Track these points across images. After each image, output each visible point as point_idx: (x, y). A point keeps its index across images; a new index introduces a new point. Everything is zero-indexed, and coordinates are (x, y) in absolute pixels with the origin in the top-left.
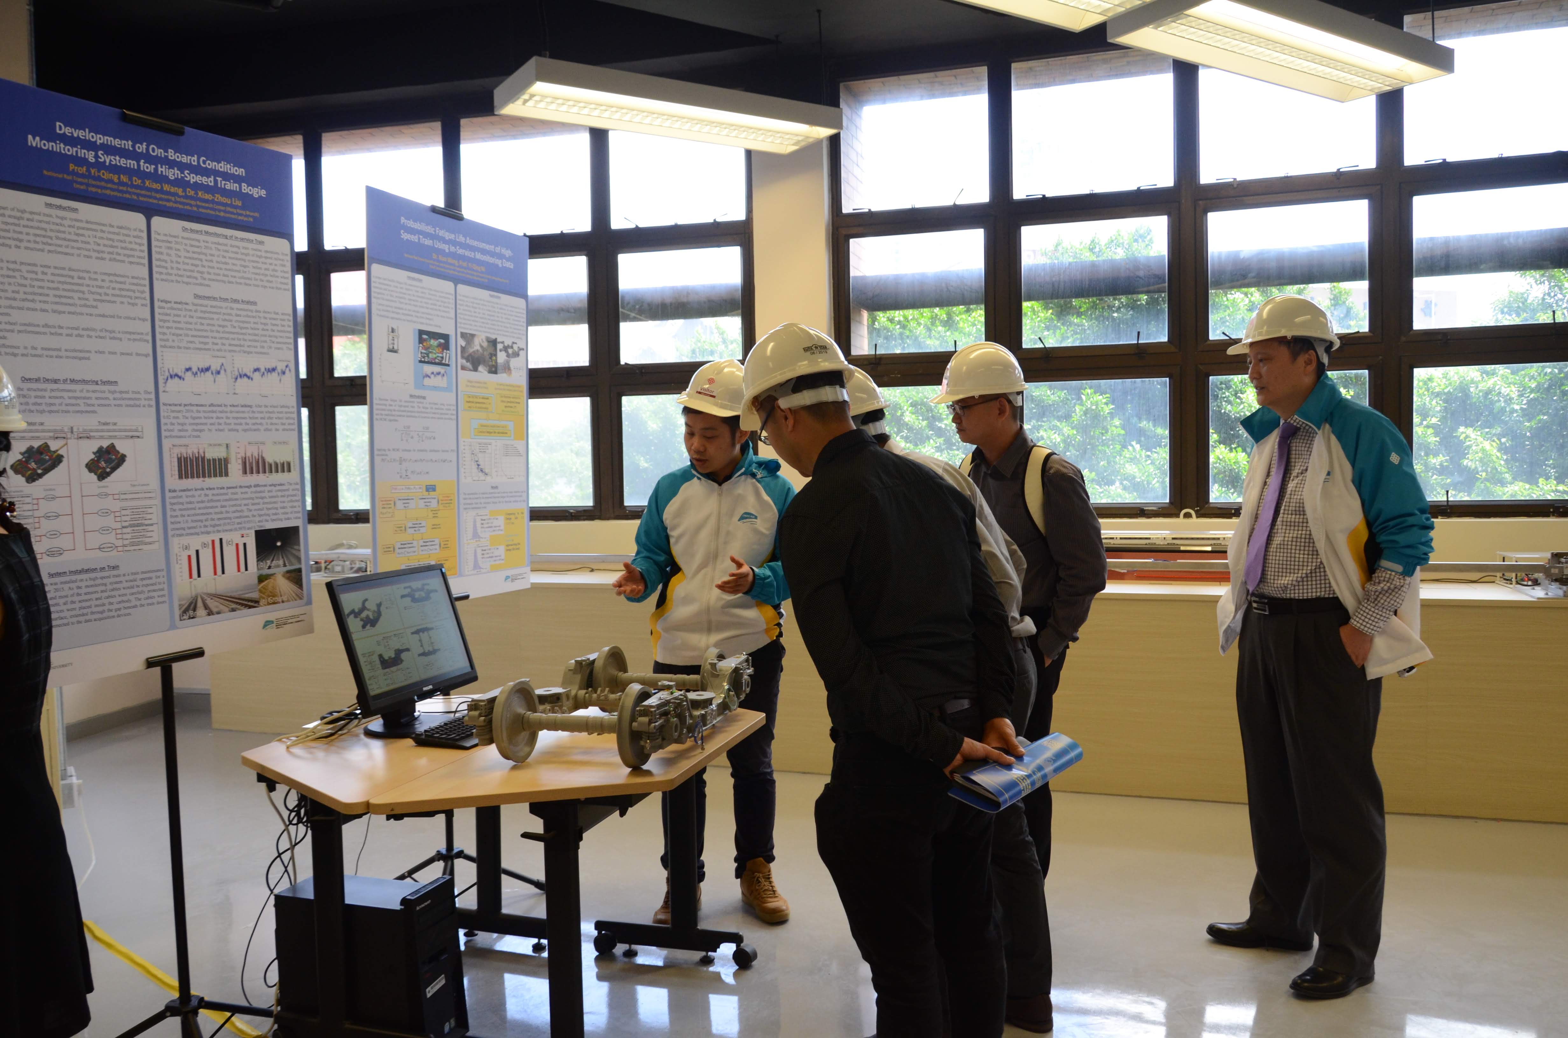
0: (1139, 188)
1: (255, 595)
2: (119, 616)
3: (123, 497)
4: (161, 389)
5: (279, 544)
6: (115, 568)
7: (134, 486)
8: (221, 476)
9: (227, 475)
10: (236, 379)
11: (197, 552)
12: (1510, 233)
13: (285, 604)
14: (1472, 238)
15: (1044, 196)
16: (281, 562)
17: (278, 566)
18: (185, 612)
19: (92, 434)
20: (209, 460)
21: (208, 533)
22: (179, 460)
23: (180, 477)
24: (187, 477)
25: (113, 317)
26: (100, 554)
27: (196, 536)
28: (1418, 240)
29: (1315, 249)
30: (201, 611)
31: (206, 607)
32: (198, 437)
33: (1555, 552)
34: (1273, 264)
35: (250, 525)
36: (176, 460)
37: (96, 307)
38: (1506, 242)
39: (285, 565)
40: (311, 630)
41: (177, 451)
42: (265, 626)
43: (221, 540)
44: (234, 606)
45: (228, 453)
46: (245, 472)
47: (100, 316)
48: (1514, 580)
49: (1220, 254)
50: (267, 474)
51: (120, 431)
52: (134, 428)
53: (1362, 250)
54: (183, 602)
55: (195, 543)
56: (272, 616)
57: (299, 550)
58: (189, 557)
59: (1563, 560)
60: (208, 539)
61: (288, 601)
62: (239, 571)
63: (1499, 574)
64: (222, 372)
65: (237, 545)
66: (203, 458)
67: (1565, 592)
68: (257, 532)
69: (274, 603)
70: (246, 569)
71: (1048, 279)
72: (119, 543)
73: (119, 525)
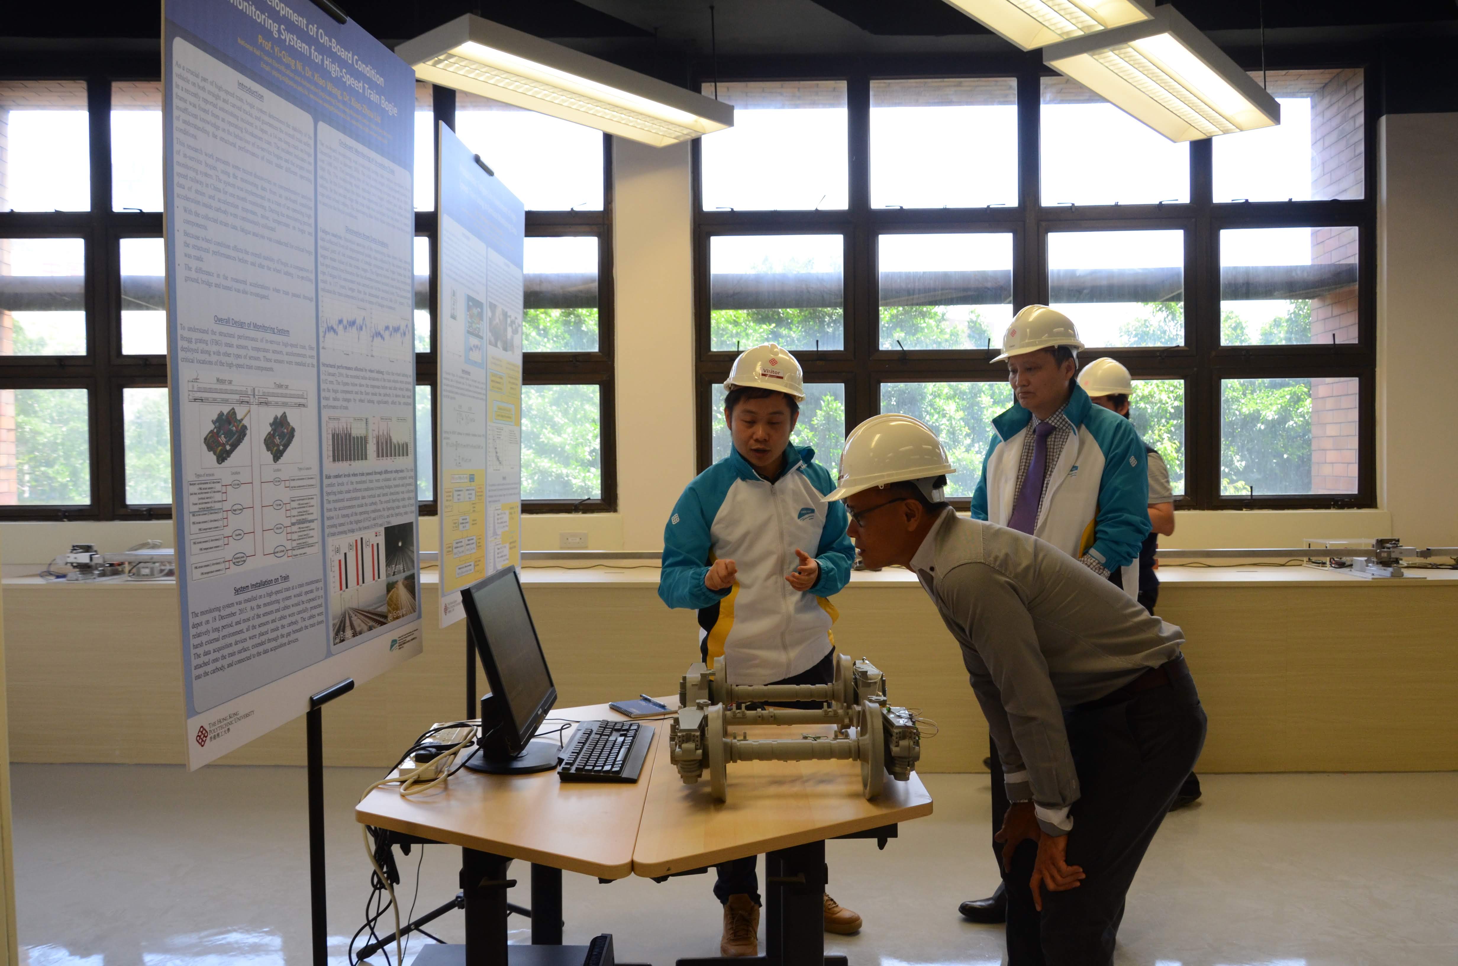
0: (988, 206)
1: (383, 609)
2: (289, 643)
3: (293, 484)
4: (321, 345)
5: (400, 544)
6: (286, 578)
7: (300, 469)
8: (362, 459)
9: (366, 459)
10: (373, 337)
11: (345, 554)
12: (1297, 267)
13: (405, 617)
14: (1268, 269)
15: (901, 207)
16: (401, 567)
17: (399, 572)
18: (337, 634)
19: (270, 399)
20: (354, 438)
21: (353, 531)
22: (333, 436)
23: (334, 460)
24: (338, 460)
25: (286, 245)
26: (272, 560)
27: (344, 536)
28: (1224, 268)
29: (1141, 271)
30: (349, 633)
31: (352, 627)
32: (346, 408)
33: (1380, 538)
34: (1104, 283)
35: (379, 521)
36: (330, 437)
37: (273, 229)
38: (1294, 274)
39: (404, 571)
40: (419, 650)
41: (333, 425)
42: (392, 646)
43: (362, 539)
44: (371, 623)
45: (367, 429)
46: (378, 456)
47: (279, 242)
48: (1328, 563)
49: (1059, 271)
50: (393, 458)
51: (291, 396)
52: (300, 393)
53: (1179, 275)
54: (335, 621)
55: (344, 542)
56: (396, 634)
57: (413, 552)
58: (340, 561)
59: (1388, 545)
60: (351, 538)
61: (406, 614)
62: (374, 579)
63: (1305, 559)
64: (364, 328)
65: (373, 545)
66: (350, 435)
67: (1392, 573)
68: (387, 529)
69: (398, 618)
70: (379, 578)
71: (904, 286)
72: (289, 545)
73: (287, 522)
